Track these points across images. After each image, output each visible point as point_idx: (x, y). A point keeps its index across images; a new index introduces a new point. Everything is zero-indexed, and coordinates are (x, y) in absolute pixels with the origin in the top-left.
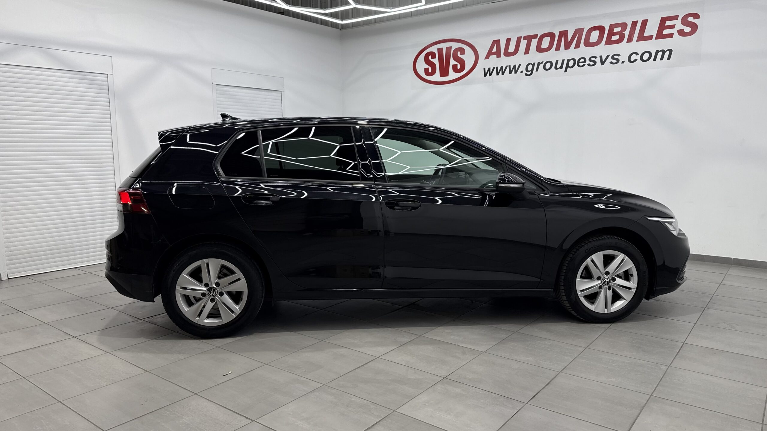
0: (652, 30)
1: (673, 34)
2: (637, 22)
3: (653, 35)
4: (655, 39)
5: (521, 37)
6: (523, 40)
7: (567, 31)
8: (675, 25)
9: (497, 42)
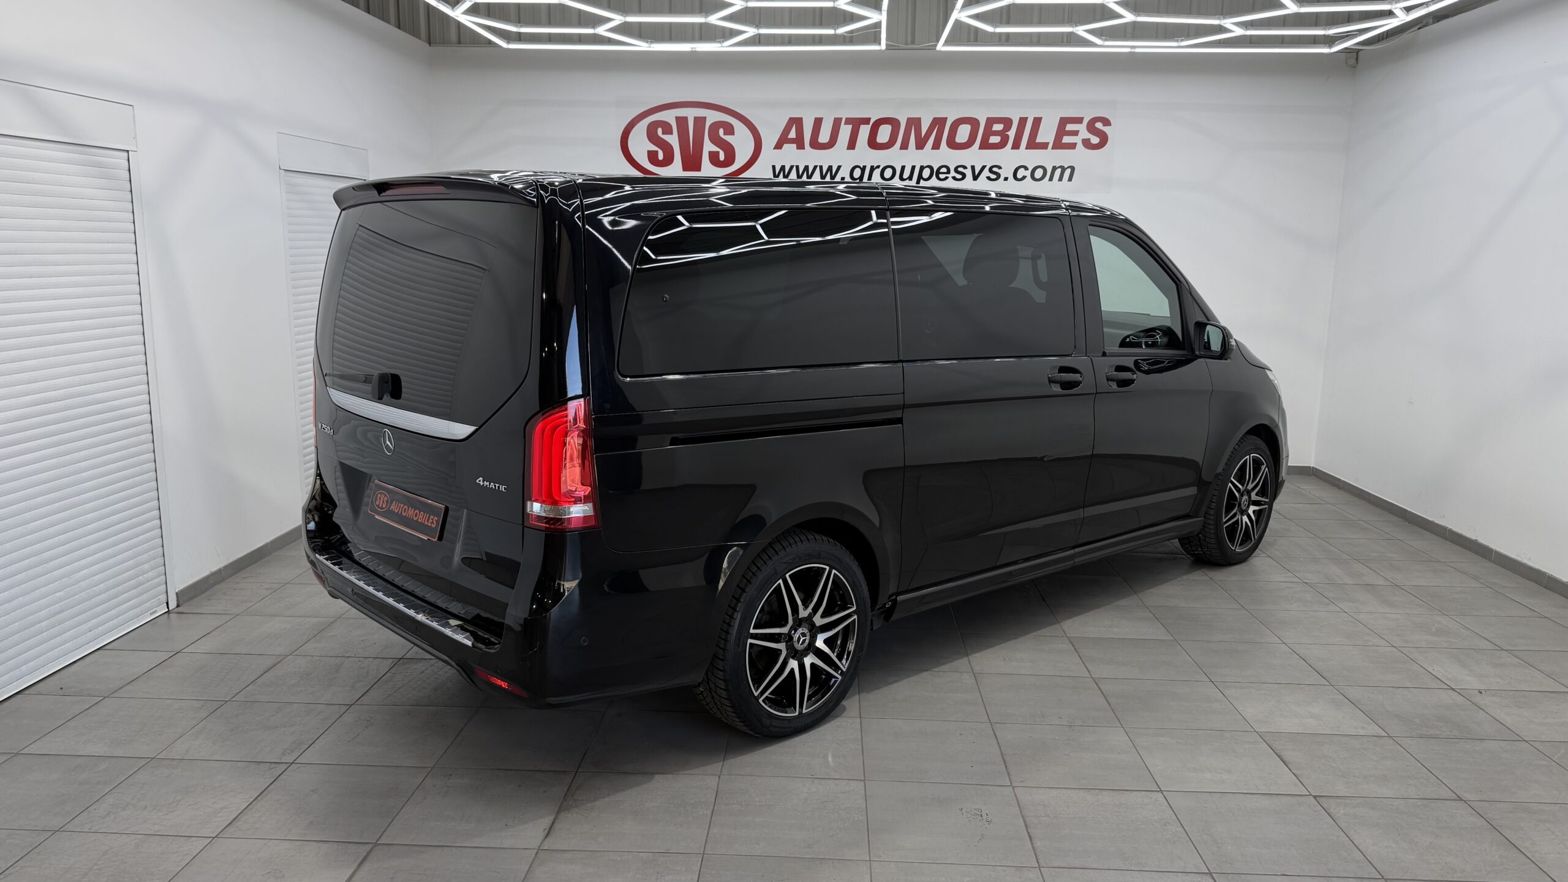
0: (1047, 134)
1: (1076, 143)
2: (1026, 119)
3: (1048, 143)
4: (1052, 149)
5: (841, 119)
6: (845, 124)
7: (920, 118)
8: (1078, 131)
9: (797, 122)
